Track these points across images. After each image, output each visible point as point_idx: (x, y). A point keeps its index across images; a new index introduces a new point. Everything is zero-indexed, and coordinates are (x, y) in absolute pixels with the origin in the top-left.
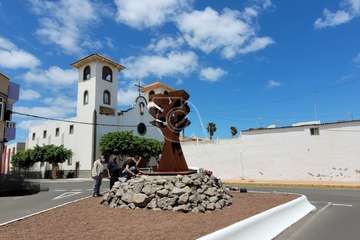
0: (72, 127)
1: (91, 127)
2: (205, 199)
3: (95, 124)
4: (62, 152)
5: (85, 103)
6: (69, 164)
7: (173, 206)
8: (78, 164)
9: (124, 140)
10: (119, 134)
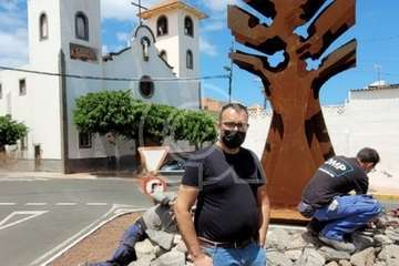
0: (22, 82)
1: (57, 80)
3: (63, 75)
4: (11, 128)
5: (42, 38)
6: (23, 147)
8: (37, 149)
9: (118, 106)
10: (109, 97)
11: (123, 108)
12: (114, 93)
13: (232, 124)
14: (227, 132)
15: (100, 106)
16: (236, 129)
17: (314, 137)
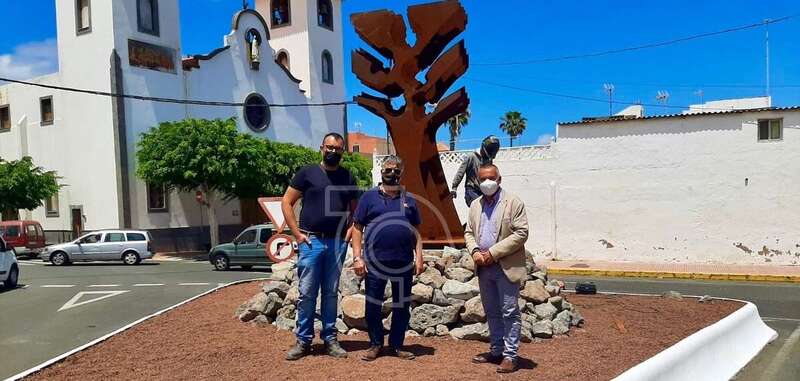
1: (108, 103)
2: (526, 309)
4: (31, 179)
5: (81, 30)
6: (51, 213)
7: (451, 326)
8: (77, 215)
9: (212, 144)
10: (197, 129)
11: (221, 147)
12: (206, 122)
13: (331, 147)
14: (327, 153)
15: (184, 144)
16: (334, 151)
17: (430, 175)
